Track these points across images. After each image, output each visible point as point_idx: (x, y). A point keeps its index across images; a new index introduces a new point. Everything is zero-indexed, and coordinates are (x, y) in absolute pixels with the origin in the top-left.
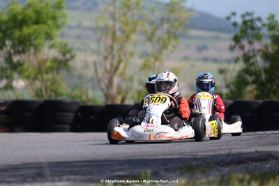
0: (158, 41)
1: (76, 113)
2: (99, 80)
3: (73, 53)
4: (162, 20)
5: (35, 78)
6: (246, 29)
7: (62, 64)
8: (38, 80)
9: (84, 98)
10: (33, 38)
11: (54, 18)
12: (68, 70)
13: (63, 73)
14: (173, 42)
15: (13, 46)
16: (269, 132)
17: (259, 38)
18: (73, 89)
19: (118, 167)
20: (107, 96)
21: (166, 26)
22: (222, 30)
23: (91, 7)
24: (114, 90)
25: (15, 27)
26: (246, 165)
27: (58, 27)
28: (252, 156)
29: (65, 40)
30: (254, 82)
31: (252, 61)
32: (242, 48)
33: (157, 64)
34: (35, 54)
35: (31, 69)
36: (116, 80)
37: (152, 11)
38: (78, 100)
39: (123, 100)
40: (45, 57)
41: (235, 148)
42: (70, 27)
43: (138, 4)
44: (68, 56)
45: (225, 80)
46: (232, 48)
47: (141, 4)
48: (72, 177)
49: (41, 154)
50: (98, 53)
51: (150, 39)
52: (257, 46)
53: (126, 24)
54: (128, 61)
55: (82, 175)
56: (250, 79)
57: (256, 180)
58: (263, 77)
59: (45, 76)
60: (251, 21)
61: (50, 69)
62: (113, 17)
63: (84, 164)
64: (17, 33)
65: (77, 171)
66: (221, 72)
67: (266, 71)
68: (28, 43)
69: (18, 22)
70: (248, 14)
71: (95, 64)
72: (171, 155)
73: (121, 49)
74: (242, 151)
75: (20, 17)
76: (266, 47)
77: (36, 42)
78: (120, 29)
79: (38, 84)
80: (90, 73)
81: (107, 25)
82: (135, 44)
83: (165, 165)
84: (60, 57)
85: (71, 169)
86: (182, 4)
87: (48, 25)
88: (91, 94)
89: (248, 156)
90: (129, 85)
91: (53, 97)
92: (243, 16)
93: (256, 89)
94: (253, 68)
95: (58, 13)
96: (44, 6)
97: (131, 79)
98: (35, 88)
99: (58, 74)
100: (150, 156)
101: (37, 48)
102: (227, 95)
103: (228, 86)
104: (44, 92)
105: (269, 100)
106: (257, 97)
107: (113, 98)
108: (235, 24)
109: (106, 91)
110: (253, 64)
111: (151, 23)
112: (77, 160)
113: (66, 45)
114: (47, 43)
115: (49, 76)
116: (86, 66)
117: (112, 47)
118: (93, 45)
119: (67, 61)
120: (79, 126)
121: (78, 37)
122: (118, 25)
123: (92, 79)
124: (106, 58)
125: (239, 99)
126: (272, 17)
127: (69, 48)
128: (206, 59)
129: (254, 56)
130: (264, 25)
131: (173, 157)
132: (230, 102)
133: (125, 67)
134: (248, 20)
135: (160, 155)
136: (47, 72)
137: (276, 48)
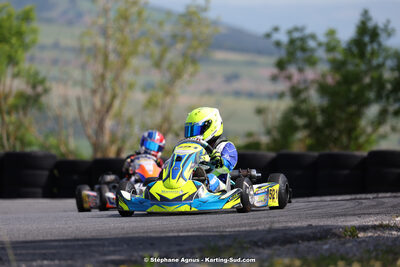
0: (169, 68)
1: (51, 171)
2: (85, 124)
3: (48, 84)
4: (175, 38)
6: (295, 51)
7: (31, 101)
9: (63, 149)
11: (20, 34)
12: (41, 109)
13: (33, 112)
14: (190, 69)
16: (328, 198)
17: (312, 62)
18: (47, 137)
19: (112, 249)
20: (96, 147)
21: (180, 46)
22: (260, 52)
23: (73, 19)
24: (106, 138)
26: (294, 246)
27: (25, 47)
28: (302, 232)
29: (35, 67)
30: (306, 127)
31: (303, 96)
32: (289, 78)
33: (168, 100)
36: (109, 123)
37: (161, 24)
38: (54, 152)
39: (119, 152)
40: (7, 89)
41: (279, 222)
42: (43, 48)
43: (140, 14)
44: (40, 89)
45: (265, 123)
46: (274, 78)
47: (145, 14)
48: (46, 262)
50: (83, 85)
51: (157, 65)
52: (311, 74)
53: (123, 43)
54: (124, 97)
55: (60, 260)
58: (320, 119)
59: (7, 118)
60: (303, 40)
61: (14, 108)
62: (104, 32)
63: (62, 243)
65: (53, 254)
66: (260, 111)
67: (323, 111)
70: (296, 29)
71: (78, 100)
72: (188, 231)
73: (116, 78)
74: (290, 224)
76: (324, 76)
80: (71, 113)
81: (95, 45)
82: (136, 72)
83: (179, 245)
84: (29, 91)
85: (44, 251)
86: (203, 15)
87: (12, 46)
88: (73, 144)
89: (297, 232)
90: (127, 130)
91: (18, 149)
92: (290, 32)
93: (309, 136)
94: (304, 107)
95: (25, 27)
96: (5, 16)
97: (130, 122)
99: (25, 114)
100: (155, 232)
102: (268, 144)
103: (269, 132)
104: (5, 140)
105: (327, 151)
106: (311, 148)
107: (105, 150)
108: (278, 44)
109: (94, 138)
110: (304, 101)
111: (160, 42)
112: (53, 238)
113: (37, 74)
114: (10, 71)
115: (14, 118)
116: (66, 103)
117: (103, 77)
118: (77, 74)
119: (38, 96)
120: (55, 190)
121: (55, 62)
122: (111, 45)
123: (75, 121)
124: (94, 92)
125: (284, 151)
126: (331, 33)
127: (41, 77)
128: (237, 94)
129: (306, 89)
130: (320, 45)
131: (190, 234)
132: (272, 155)
133: (121, 105)
134: (298, 39)
135: (172, 231)
136: (9, 113)
137: (338, 77)
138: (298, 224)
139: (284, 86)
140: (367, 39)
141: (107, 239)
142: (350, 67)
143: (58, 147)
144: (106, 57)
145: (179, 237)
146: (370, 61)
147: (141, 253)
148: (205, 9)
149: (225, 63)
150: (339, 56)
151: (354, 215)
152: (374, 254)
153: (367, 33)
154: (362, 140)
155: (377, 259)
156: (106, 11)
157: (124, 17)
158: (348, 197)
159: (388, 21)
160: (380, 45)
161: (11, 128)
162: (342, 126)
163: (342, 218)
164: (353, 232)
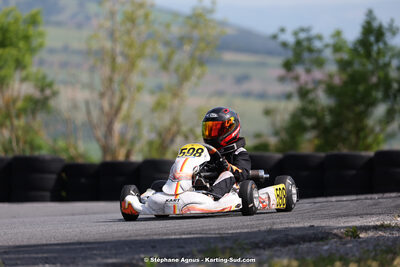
0: (176, 71)
1: (59, 175)
2: (93, 127)
3: (55, 87)
4: (182, 40)
5: (2, 125)
6: (300, 52)
7: (39, 104)
8: (6, 127)
9: (72, 152)
11: (26, 38)
13: (40, 117)
14: (198, 71)
16: (334, 199)
17: (320, 63)
18: (55, 140)
19: (114, 252)
20: (105, 149)
21: (187, 48)
22: (270, 53)
24: (115, 141)
26: (296, 246)
27: (32, 51)
28: (305, 233)
29: (45, 70)
30: (314, 127)
31: (311, 96)
32: (297, 78)
33: (176, 102)
36: (118, 126)
37: (168, 26)
38: (64, 156)
39: (128, 155)
40: (15, 94)
41: (281, 223)
42: (52, 51)
43: (146, 16)
44: (48, 92)
45: (273, 124)
46: (282, 79)
47: (152, 17)
49: (5, 234)
50: (90, 86)
51: (165, 67)
52: (318, 74)
53: (131, 46)
54: (133, 100)
56: (309, 122)
58: (328, 119)
59: (16, 122)
60: (309, 39)
61: (23, 111)
62: (112, 35)
63: (65, 247)
65: (55, 258)
66: (268, 112)
67: (331, 111)
70: (303, 30)
71: (87, 103)
72: (190, 233)
73: (124, 81)
74: (292, 226)
76: (331, 76)
77: (2, 73)
78: (125, 56)
80: (80, 117)
81: (103, 48)
82: (143, 74)
83: (179, 247)
84: (37, 94)
85: (45, 255)
86: (209, 17)
87: (19, 50)
88: (82, 147)
89: (299, 233)
91: (28, 153)
92: (296, 34)
93: (318, 137)
94: (311, 107)
95: (31, 31)
96: (10, 19)
98: (2, 139)
99: (34, 118)
101: (3, 82)
102: (276, 145)
103: (276, 133)
104: (14, 144)
105: (335, 152)
106: (319, 148)
107: (114, 153)
108: (284, 45)
109: (103, 140)
110: (311, 102)
111: (167, 44)
112: (56, 242)
113: (44, 77)
114: (18, 75)
115: (20, 122)
116: (75, 107)
117: (111, 80)
118: (84, 77)
119: (46, 99)
120: (64, 194)
121: (64, 65)
122: (118, 49)
123: (84, 125)
124: (102, 95)
125: (292, 152)
126: (338, 34)
127: (48, 80)
128: (247, 95)
129: (314, 89)
130: (327, 46)
131: (192, 236)
132: (279, 156)
133: (130, 108)
134: (304, 39)
135: (175, 234)
136: (18, 116)
137: (344, 77)
138: (301, 225)
139: (291, 87)
140: (372, 39)
141: (109, 242)
142: (357, 66)
143: (66, 150)
144: (113, 60)
146: (376, 61)
147: (142, 256)
148: (211, 11)
150: (345, 56)
151: (357, 215)
152: (373, 253)
153: (373, 33)
154: (370, 140)
155: (374, 259)
156: (112, 14)
157: (131, 19)
158: (354, 197)
159: (392, 21)
160: (385, 44)
161: (20, 133)
162: (350, 126)
163: (344, 219)
164: (354, 233)
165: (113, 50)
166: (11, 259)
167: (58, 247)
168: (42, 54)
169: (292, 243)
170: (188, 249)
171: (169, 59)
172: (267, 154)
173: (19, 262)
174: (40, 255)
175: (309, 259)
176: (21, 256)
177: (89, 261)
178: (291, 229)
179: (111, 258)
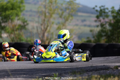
0: (64, 18)
1: (28, 48)
2: (39, 34)
3: (28, 22)
4: (66, 9)
5: (11, 33)
6: (101, 13)
7: (23, 27)
8: (13, 34)
10: (10, 16)
11: (20, 7)
12: (26, 30)
13: (23, 31)
14: (71, 18)
15: (2, 19)
16: (111, 57)
17: (107, 16)
18: (27, 38)
19: (45, 72)
20: (42, 41)
21: (67, 11)
22: (92, 13)
24: (45, 38)
25: (3, 11)
26: (100, 71)
27: (21, 11)
29: (24, 17)
30: (105, 36)
31: (104, 26)
32: (100, 21)
33: (64, 27)
34: (11, 23)
35: (9, 29)
36: (46, 34)
37: (62, 4)
38: (30, 43)
39: (49, 42)
40: (16, 24)
41: (95, 64)
42: (27, 11)
43: (56, 1)
44: (25, 24)
45: (93, 34)
46: (96, 21)
47: (57, 2)
48: (25, 76)
49: (12, 66)
50: (38, 22)
51: (61, 17)
52: (107, 20)
53: (50, 10)
54: (51, 26)
55: (29, 75)
56: (103, 34)
57: (102, 78)
58: (109, 33)
60: (104, 9)
62: (45, 7)
63: (30, 70)
64: (4, 14)
65: (27, 73)
66: (91, 31)
67: (110, 31)
68: (8, 18)
69: (4, 9)
70: (102, 6)
71: (37, 27)
72: (67, 67)
73: (48, 21)
74: (98, 65)
75: (5, 7)
76: (110, 20)
77: (12, 18)
78: (48, 12)
79: (13, 36)
80: (35, 31)
81: (42, 11)
82: (54, 19)
83: (65, 71)
84: (22, 24)
85: (24, 72)
86: (74, 2)
87: (17, 11)
89: (100, 67)
91: (19, 42)
92: (100, 7)
93: (106, 38)
94: (104, 30)
95: (21, 5)
96: (15, 2)
97: (52, 34)
98: (11, 37)
99: (21, 31)
100: (58, 67)
101: (12, 20)
102: (93, 41)
103: (94, 37)
104: (15, 39)
105: (111, 43)
106: (106, 42)
107: (45, 42)
108: (97, 11)
109: (42, 38)
110: (104, 28)
111: (61, 10)
112: (27, 69)
113: (24, 19)
114: (16, 18)
115: (17, 32)
116: (33, 28)
117: (44, 20)
118: (36, 19)
119: (25, 26)
121: (30, 16)
122: (47, 11)
123: (36, 33)
124: (42, 25)
125: (98, 43)
126: (113, 8)
127: (26, 20)
128: (85, 25)
129: (105, 24)
130: (109, 11)
131: (68, 68)
132: (94, 44)
133: (50, 29)
134: (103, 9)
135: (63, 67)
136: (16, 31)
137: (115, 21)
138: (101, 65)
139: (98, 23)
141: (43, 69)
142: (118, 18)
143: (30, 41)
144: (45, 14)
145: (65, 68)
147: (53, 73)
149: (82, 16)
150: (115, 15)
151: (118, 62)
157: (51, 2)
158: (117, 57)
161: (17, 36)
162: (116, 36)
163: (114, 63)
164: (117, 67)
165: (45, 11)
166: (13, 73)
167: (28, 70)
168: (24, 12)
169: (98, 70)
170: (67, 71)
171: (62, 14)
172: (91, 43)
173: (16, 74)
174: (22, 72)
175: (103, 75)
176: (17, 72)
177: (37, 75)
178: (98, 66)
179: (44, 74)
